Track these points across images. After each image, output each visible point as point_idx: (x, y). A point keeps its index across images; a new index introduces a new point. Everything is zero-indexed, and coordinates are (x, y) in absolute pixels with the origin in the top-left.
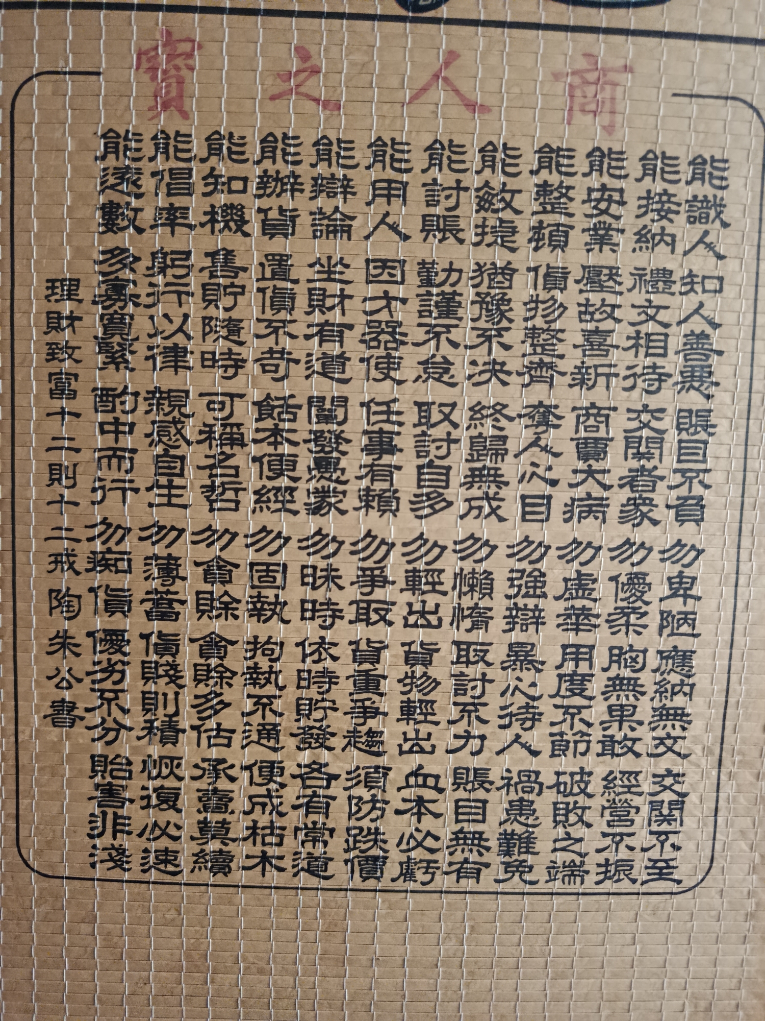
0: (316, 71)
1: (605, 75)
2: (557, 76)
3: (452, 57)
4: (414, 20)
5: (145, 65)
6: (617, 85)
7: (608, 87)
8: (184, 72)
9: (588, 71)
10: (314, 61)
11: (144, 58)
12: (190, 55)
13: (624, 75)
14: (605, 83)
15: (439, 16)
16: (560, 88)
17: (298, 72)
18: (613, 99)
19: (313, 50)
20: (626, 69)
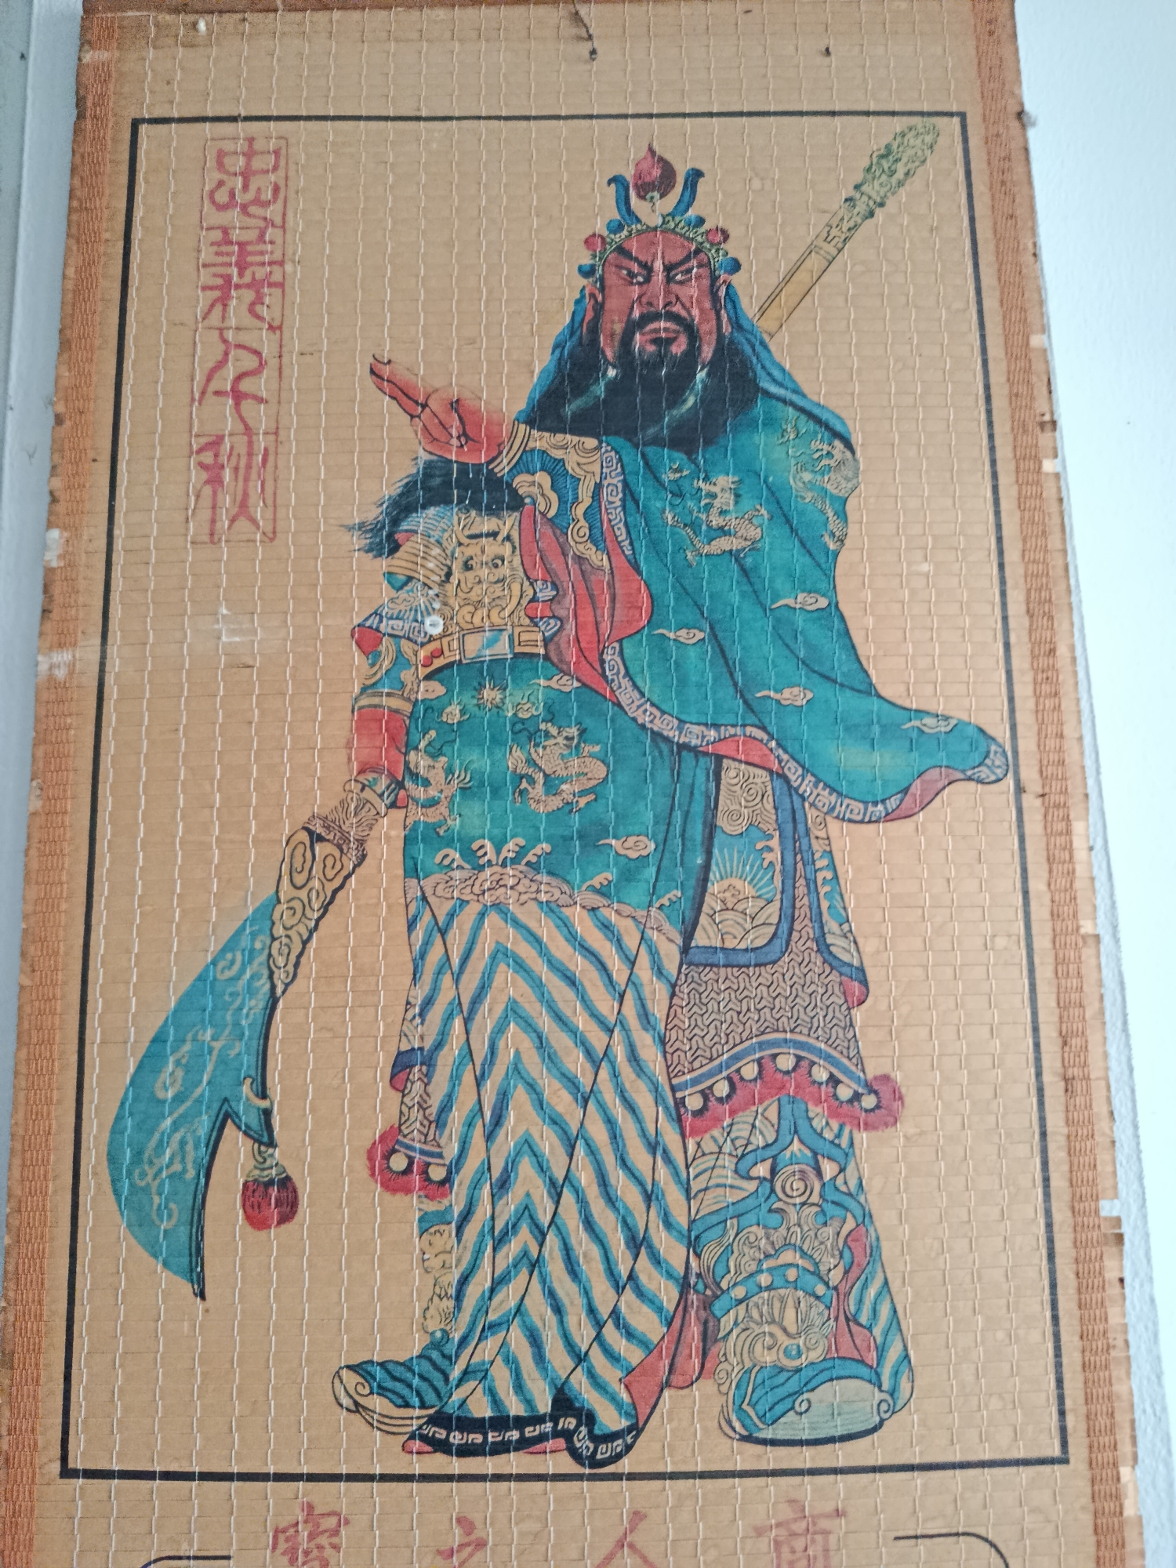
0: (481, 1544)
1: (814, 1524)
2: (759, 1532)
3: (637, 1517)
4: (592, 1478)
5: (282, 1546)
6: (830, 1533)
7: (819, 1538)
8: (329, 1552)
9: (795, 1520)
10: (478, 1533)
11: (282, 1537)
12: (336, 1532)
13: (837, 1521)
14: (815, 1533)
15: (620, 1471)
16: (764, 1544)
17: (462, 1546)
18: (826, 1550)
19: (477, 1518)
20: (838, 1513)
